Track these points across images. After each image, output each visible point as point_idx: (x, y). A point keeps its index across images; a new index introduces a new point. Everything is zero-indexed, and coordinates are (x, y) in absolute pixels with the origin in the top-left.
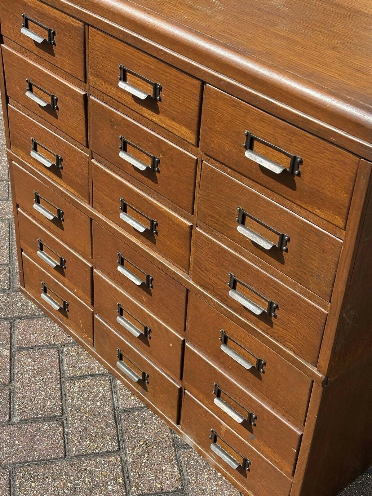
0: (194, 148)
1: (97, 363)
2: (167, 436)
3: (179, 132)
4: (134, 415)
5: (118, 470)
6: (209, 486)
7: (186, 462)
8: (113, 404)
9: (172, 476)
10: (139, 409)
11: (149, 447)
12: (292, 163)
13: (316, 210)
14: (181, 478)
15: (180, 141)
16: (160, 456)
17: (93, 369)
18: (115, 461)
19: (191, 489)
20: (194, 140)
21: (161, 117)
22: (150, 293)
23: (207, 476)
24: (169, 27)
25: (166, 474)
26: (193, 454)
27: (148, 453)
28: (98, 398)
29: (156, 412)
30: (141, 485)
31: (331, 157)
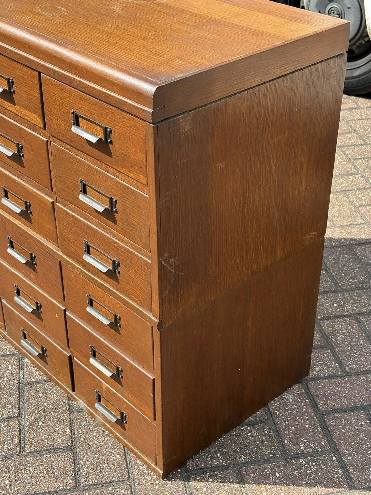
0: (44, 131)
1: (9, 345)
2: (64, 403)
3: (31, 118)
4: (37, 387)
5: (16, 432)
6: (96, 442)
7: (78, 424)
8: (19, 378)
9: (64, 435)
10: (42, 382)
11: (46, 412)
12: (105, 134)
13: (127, 172)
14: (71, 436)
15: (33, 127)
16: (56, 419)
17: (4, 350)
18: (14, 425)
19: (79, 445)
20: (42, 124)
21: (17, 107)
22: (35, 270)
23: (96, 434)
24: (11, 29)
25: (58, 434)
26: (86, 416)
27: (45, 417)
28: (6, 374)
29: (57, 384)
30: (35, 444)
31: (128, 124)
